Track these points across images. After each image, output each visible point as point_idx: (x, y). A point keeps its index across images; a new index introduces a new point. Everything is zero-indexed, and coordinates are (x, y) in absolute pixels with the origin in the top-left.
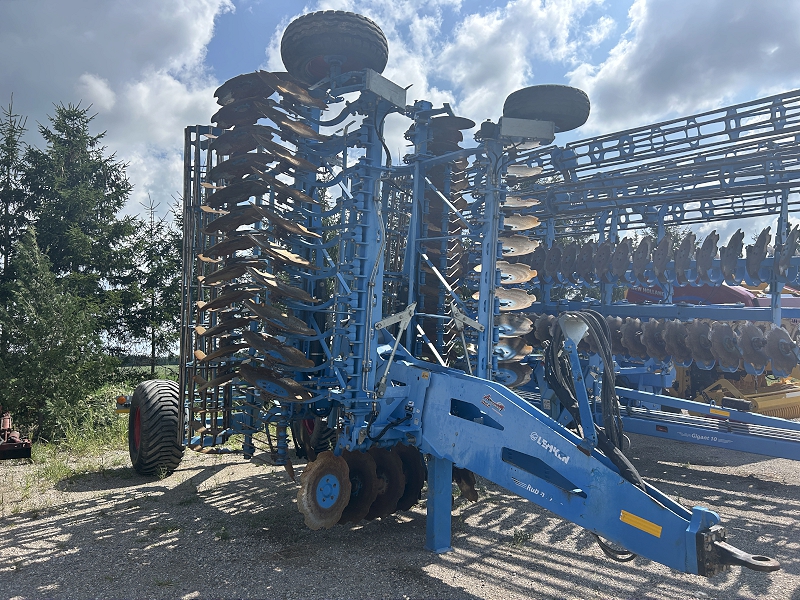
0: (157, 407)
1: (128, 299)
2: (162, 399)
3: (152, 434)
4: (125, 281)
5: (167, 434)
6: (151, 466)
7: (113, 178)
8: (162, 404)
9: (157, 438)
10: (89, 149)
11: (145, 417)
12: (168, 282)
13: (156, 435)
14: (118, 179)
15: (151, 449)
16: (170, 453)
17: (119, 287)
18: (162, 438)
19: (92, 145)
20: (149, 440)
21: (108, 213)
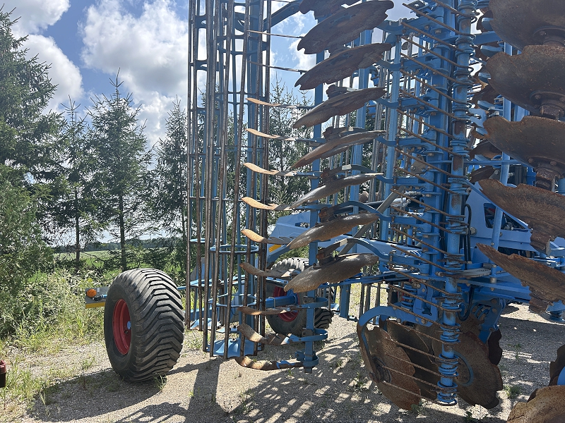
0: (151, 303)
1: (56, 191)
2: (156, 292)
3: (148, 336)
4: (48, 176)
5: (166, 335)
6: (145, 374)
7: (36, 78)
8: (157, 298)
9: (155, 340)
10: (12, 50)
11: (138, 316)
12: (89, 178)
13: (153, 337)
14: (41, 79)
15: (147, 354)
16: (168, 357)
17: (43, 181)
18: (160, 341)
19: (15, 46)
20: (145, 344)
21: (30, 112)
